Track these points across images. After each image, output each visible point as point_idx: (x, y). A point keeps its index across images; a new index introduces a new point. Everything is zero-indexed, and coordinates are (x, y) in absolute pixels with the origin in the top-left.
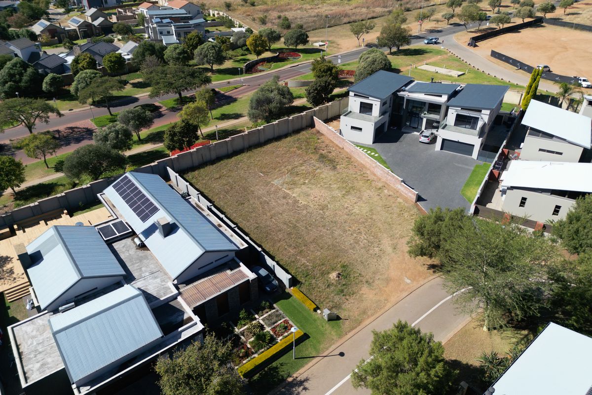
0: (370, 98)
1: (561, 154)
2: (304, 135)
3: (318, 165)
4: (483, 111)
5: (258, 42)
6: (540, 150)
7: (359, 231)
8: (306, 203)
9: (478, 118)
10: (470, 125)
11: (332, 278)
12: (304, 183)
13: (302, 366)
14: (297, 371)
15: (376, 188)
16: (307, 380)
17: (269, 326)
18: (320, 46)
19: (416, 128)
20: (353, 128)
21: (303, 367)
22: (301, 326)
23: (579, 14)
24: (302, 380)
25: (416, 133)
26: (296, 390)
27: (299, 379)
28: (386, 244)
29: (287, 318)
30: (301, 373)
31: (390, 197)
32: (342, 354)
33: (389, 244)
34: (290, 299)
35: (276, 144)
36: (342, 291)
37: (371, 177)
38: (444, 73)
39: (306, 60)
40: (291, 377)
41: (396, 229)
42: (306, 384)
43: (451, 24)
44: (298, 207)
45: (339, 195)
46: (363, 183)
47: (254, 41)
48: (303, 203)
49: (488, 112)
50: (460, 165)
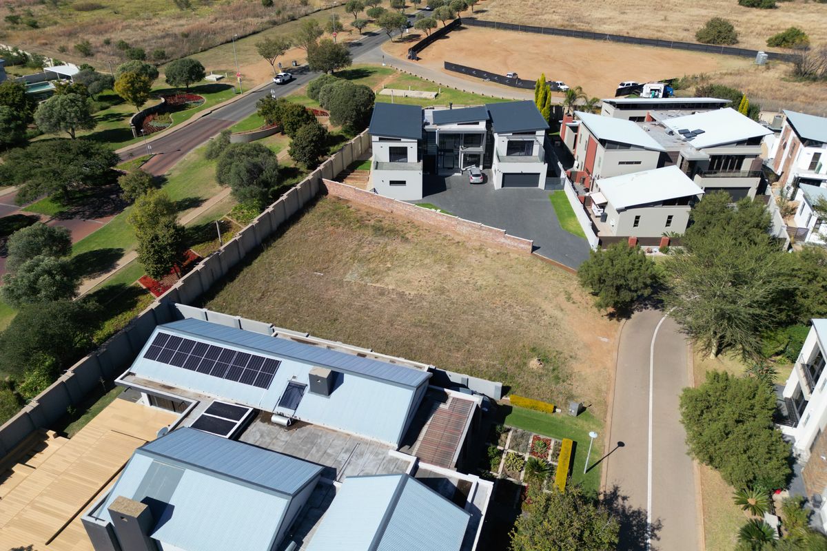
0: (402, 140)
1: (639, 163)
2: (322, 206)
3: (381, 241)
4: (538, 133)
5: (137, 86)
6: (620, 163)
7: (507, 304)
8: (416, 292)
9: (533, 142)
10: (524, 151)
11: (535, 367)
12: (389, 269)
13: (599, 477)
14: (600, 484)
15: (476, 250)
16: (616, 489)
17: (524, 451)
18: (218, 79)
19: (452, 168)
20: (392, 183)
21: (601, 476)
22: (557, 434)
23: (486, 11)
24: (613, 491)
25: (456, 174)
26: (618, 505)
27: (608, 492)
28: (548, 307)
29: (535, 434)
30: (604, 484)
31: (500, 255)
32: (621, 444)
33: (552, 307)
34: (513, 412)
35: (297, 227)
36: (557, 378)
37: (457, 239)
38: (416, 96)
39: (218, 103)
40: (600, 494)
41: (543, 289)
42: (621, 493)
43: (364, 34)
44: (411, 300)
45: (443, 269)
46: (456, 248)
47: (130, 85)
48: (413, 293)
49: (543, 133)
50: (534, 200)
